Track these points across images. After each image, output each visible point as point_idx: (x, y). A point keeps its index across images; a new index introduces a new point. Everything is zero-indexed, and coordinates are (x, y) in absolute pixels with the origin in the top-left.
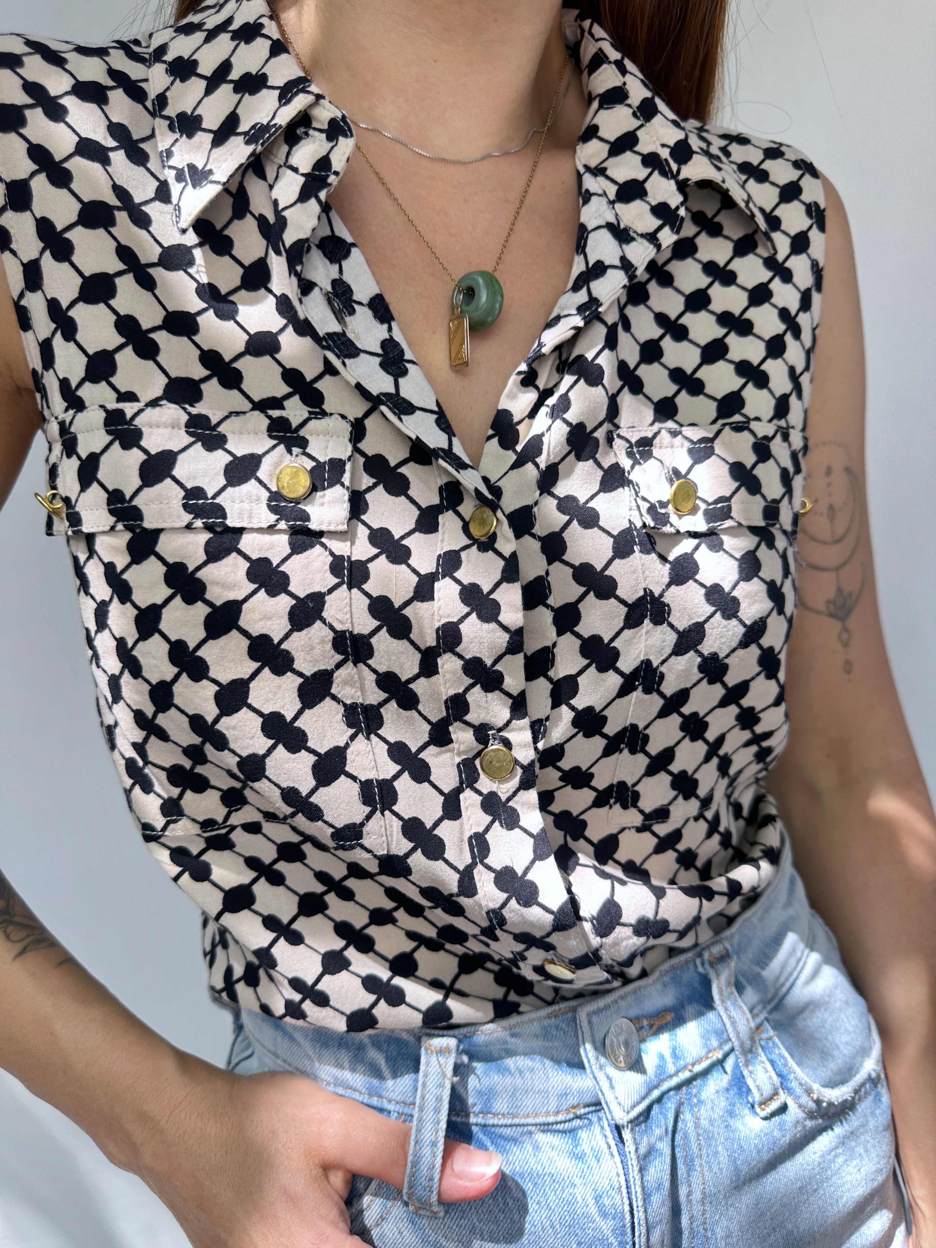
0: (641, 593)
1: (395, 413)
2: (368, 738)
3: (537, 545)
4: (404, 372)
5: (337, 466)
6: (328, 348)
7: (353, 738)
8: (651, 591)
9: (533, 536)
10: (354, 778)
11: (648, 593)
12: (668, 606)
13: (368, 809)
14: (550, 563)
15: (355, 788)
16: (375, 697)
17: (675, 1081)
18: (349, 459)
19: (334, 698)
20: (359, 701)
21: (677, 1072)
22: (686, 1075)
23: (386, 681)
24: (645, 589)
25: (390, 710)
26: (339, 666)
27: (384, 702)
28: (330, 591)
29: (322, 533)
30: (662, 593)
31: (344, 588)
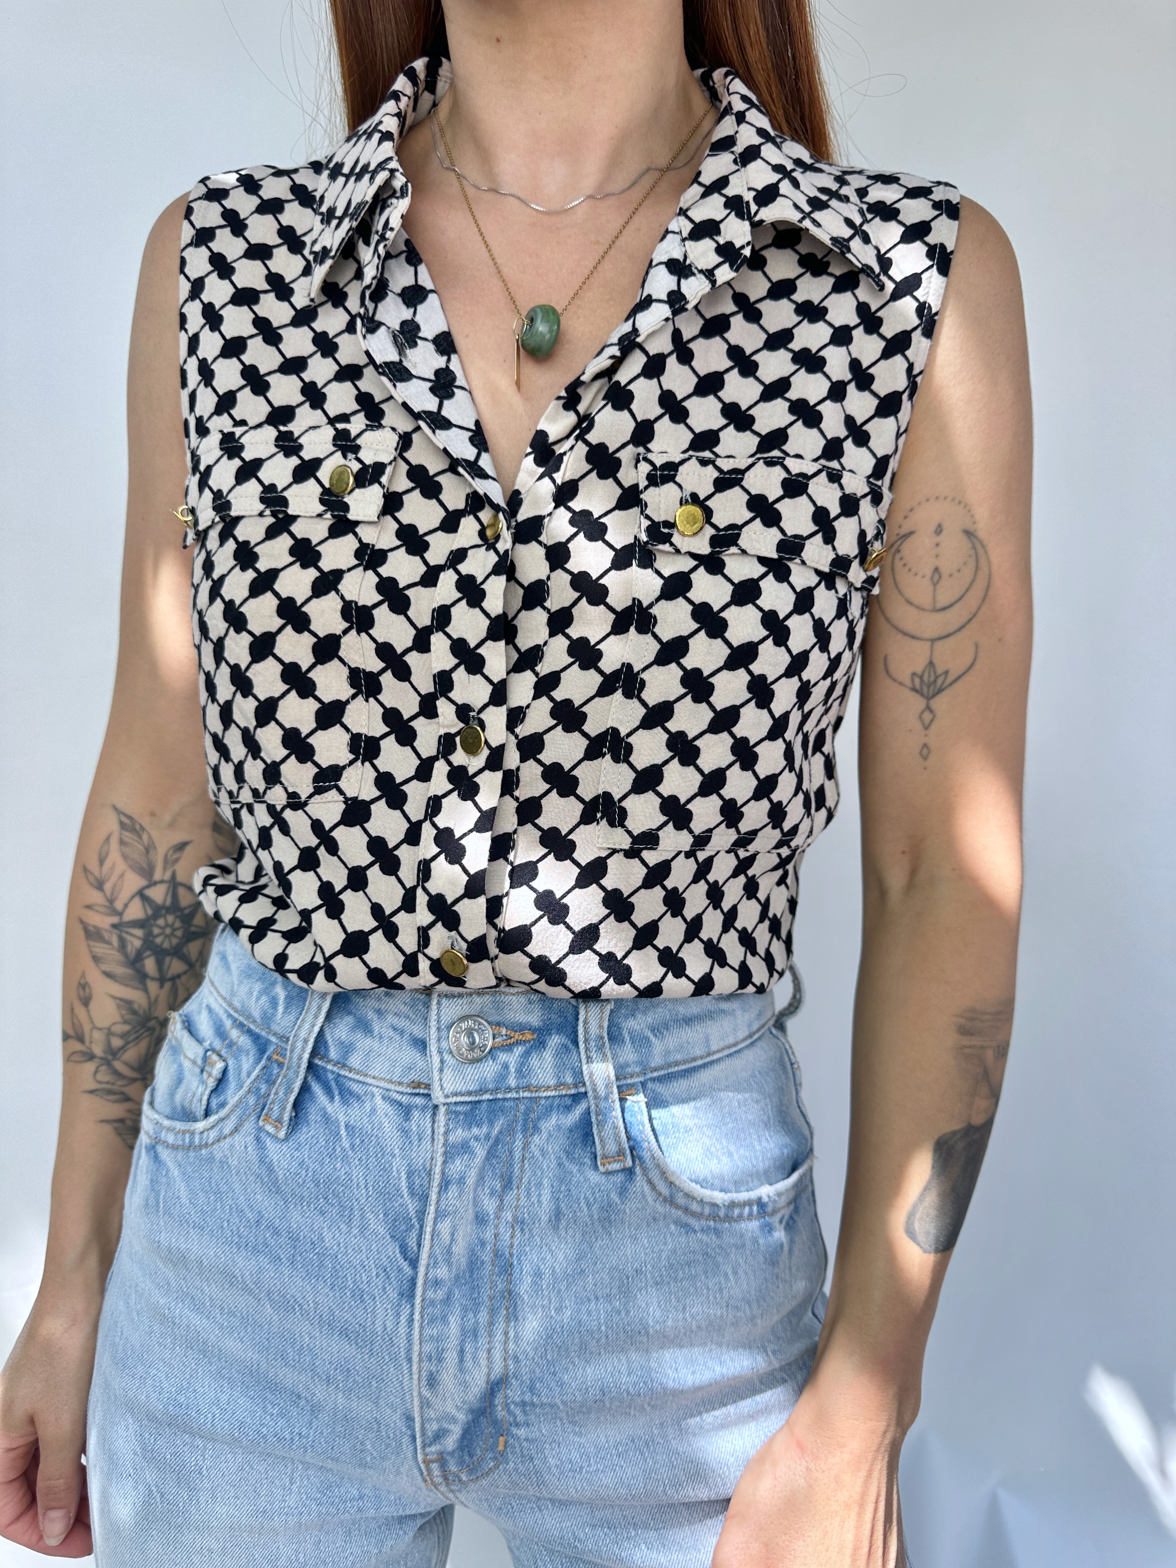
0: (628, 603)
1: (430, 427)
2: (367, 701)
3: (542, 551)
4: (451, 395)
5: (379, 469)
6: (383, 374)
7: (354, 697)
8: (639, 601)
9: (540, 543)
10: (347, 730)
11: (637, 603)
12: (655, 618)
13: (352, 757)
14: (552, 569)
15: (347, 737)
16: (374, 664)
17: (514, 1095)
18: (390, 463)
19: (341, 660)
20: (362, 667)
21: (517, 1089)
22: (527, 1094)
23: (384, 651)
24: (634, 599)
25: (387, 679)
26: (345, 632)
27: (383, 671)
28: (349, 570)
29: (357, 523)
30: (651, 605)
31: (361, 568)
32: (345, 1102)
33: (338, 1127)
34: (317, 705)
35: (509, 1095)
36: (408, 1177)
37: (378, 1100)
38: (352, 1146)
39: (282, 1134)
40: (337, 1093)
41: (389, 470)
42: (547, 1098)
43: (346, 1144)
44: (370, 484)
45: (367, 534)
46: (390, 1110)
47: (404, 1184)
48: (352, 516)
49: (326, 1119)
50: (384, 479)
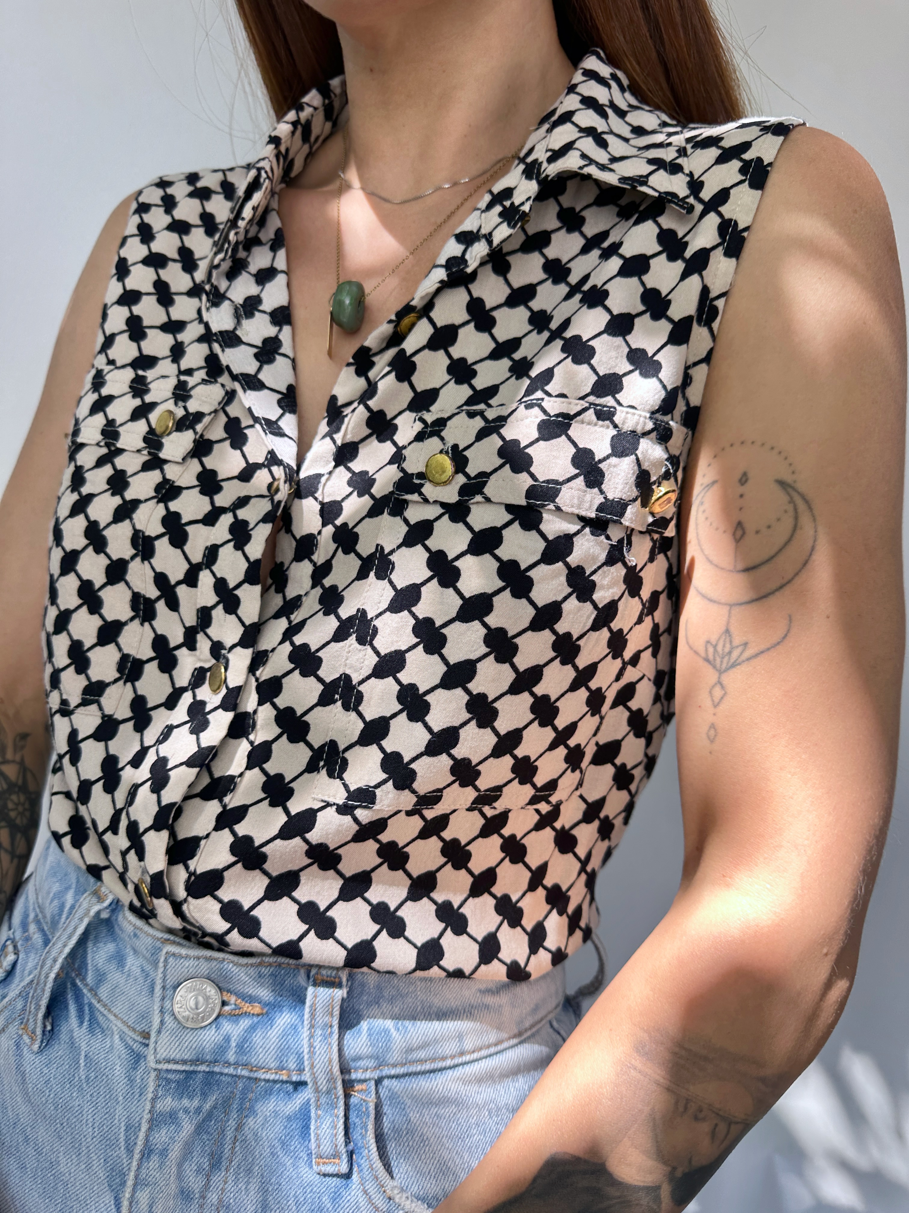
0: (373, 550)
1: (244, 388)
2: (142, 624)
3: (317, 507)
4: (272, 361)
5: (198, 417)
6: (217, 340)
7: (132, 619)
8: (382, 548)
9: (315, 498)
10: (120, 649)
11: (381, 550)
12: (393, 564)
13: (118, 675)
14: (323, 524)
15: (118, 656)
16: (152, 592)
17: (231, 1070)
18: (210, 414)
19: (127, 584)
20: (143, 592)
21: (237, 1064)
22: (245, 1073)
23: (161, 580)
24: (378, 545)
25: (161, 607)
26: (133, 558)
27: (158, 599)
28: (146, 500)
29: (166, 461)
30: (392, 552)
31: (155, 500)
32: (91, 1030)
33: (79, 1054)
34: (100, 623)
35: (226, 1071)
36: (126, 1130)
37: (116, 1037)
38: (88, 1078)
39: (36, 1047)
40: (87, 1019)
41: (206, 420)
42: (268, 1081)
43: (82, 1073)
44: (187, 429)
45: (172, 472)
46: (124, 1052)
47: (122, 1136)
48: (163, 455)
49: (72, 1044)
50: (199, 427)
